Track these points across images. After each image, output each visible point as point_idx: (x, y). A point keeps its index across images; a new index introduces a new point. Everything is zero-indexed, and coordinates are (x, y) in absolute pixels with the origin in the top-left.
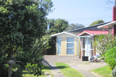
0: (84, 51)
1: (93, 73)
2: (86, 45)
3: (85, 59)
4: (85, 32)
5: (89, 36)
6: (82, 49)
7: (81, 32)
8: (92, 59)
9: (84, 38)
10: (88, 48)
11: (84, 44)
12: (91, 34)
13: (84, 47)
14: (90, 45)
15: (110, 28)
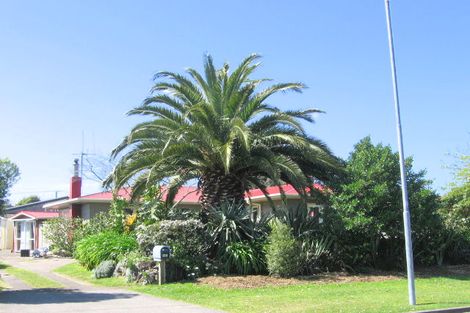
0: (19, 242)
1: (57, 274)
2: (23, 233)
3: (25, 253)
4: (22, 213)
5: (27, 220)
6: (16, 239)
7: (14, 213)
8: (37, 254)
9: (19, 223)
10: (26, 237)
11: (19, 231)
12: (32, 216)
13: (19, 236)
14: (28, 233)
15: (62, 208)
